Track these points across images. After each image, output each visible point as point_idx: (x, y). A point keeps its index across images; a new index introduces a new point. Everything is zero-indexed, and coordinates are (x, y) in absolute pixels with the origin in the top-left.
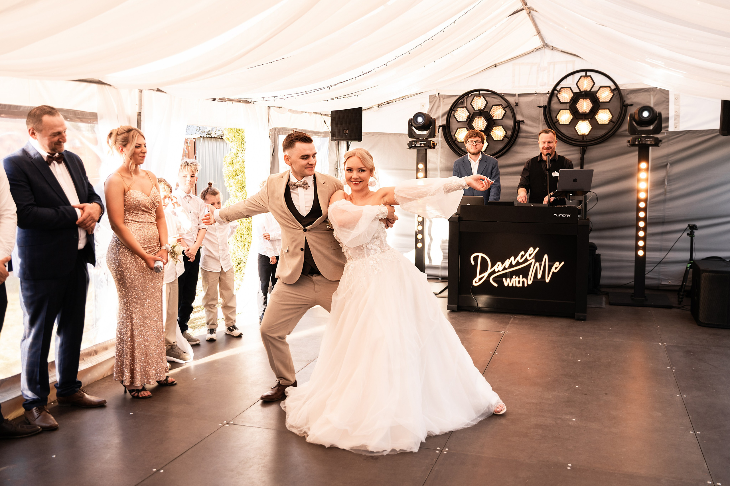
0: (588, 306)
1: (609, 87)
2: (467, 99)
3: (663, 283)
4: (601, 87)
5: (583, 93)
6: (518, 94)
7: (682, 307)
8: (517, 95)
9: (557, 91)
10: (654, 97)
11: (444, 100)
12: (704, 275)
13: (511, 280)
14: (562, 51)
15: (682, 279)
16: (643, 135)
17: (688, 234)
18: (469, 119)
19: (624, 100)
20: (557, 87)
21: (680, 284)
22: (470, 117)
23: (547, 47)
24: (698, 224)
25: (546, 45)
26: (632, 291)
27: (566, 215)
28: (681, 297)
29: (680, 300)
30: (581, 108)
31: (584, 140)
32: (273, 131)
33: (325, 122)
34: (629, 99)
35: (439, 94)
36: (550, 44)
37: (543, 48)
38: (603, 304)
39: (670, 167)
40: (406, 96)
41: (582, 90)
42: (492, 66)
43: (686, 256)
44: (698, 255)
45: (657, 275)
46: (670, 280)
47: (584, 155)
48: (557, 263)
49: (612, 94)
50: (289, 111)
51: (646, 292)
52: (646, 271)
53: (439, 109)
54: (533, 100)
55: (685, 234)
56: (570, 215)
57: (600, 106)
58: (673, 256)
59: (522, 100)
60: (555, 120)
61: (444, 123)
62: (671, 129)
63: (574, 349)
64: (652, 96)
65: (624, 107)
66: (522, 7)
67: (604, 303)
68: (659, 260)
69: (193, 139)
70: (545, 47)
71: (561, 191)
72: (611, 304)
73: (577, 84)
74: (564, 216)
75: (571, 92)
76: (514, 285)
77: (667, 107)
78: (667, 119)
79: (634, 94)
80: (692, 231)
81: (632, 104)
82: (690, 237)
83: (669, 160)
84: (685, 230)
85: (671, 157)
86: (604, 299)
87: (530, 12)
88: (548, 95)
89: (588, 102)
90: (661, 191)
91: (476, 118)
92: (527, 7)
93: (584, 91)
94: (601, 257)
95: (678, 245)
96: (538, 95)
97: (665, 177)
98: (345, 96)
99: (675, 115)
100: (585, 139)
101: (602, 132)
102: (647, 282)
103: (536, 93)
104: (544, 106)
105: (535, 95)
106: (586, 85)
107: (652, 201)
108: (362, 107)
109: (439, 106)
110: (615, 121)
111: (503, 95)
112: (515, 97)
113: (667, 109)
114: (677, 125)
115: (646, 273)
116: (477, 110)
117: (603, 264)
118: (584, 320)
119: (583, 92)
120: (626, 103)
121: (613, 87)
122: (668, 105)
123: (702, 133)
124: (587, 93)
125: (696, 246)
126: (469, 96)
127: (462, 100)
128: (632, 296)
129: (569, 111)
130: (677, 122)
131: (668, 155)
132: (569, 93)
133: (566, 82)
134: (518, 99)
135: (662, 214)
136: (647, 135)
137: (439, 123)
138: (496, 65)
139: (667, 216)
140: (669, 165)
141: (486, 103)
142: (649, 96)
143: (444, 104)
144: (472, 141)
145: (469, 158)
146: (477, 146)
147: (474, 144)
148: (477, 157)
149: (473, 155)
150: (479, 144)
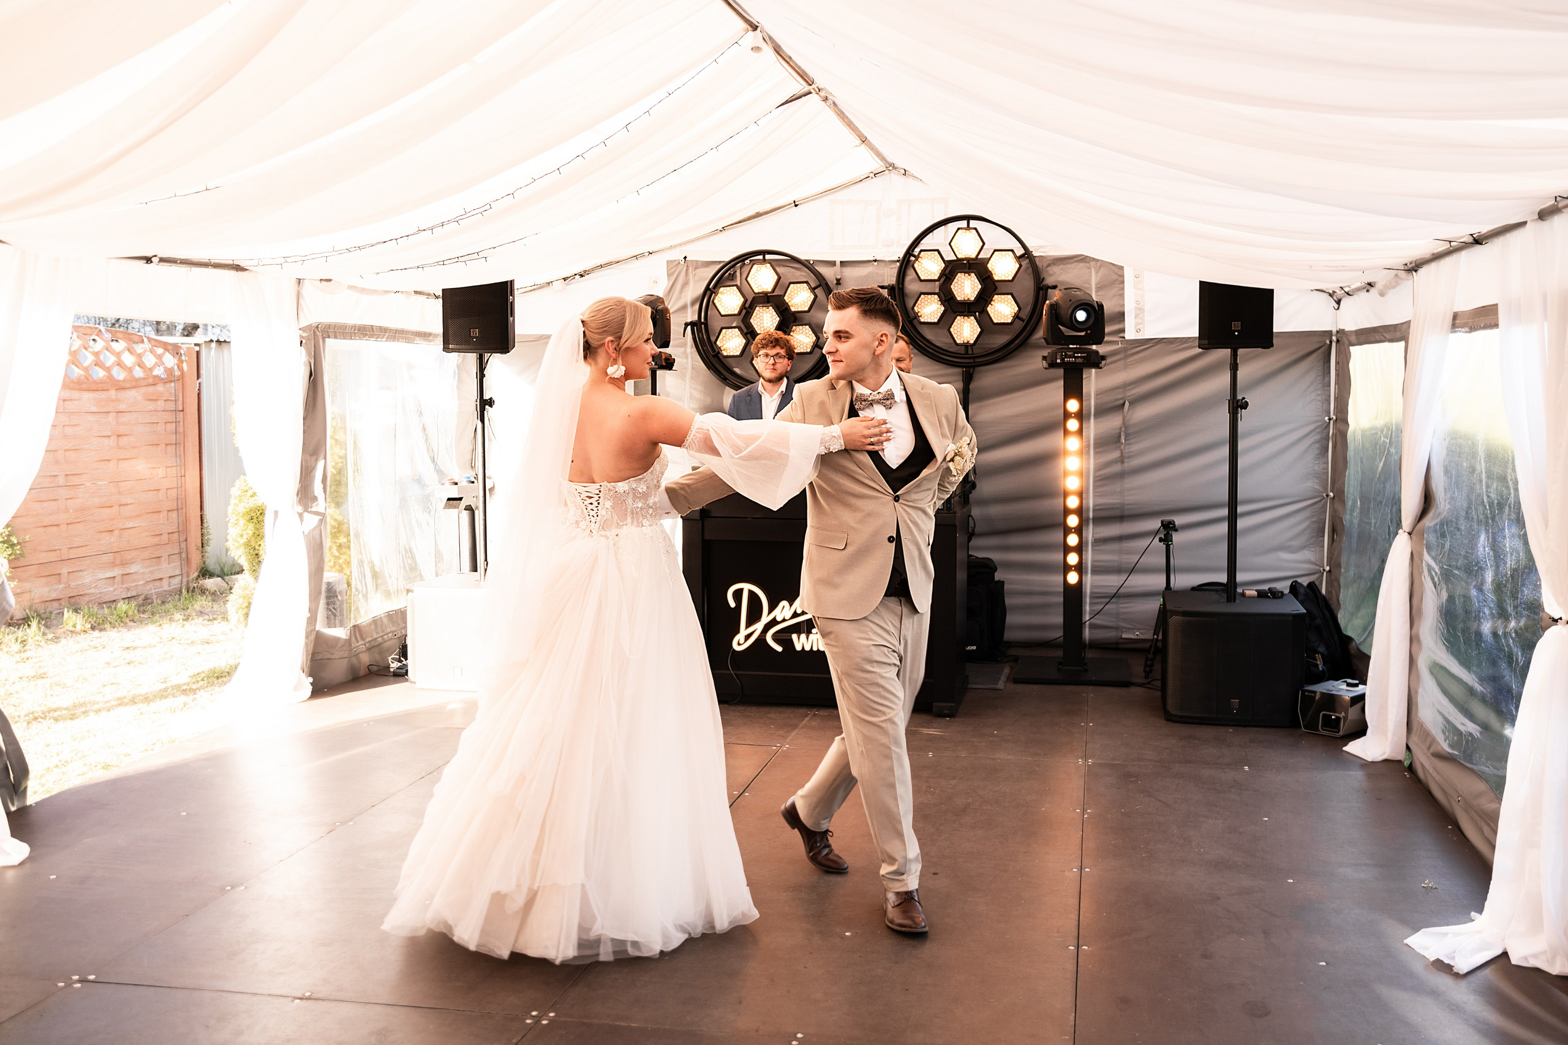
0: (969, 686)
1: (1012, 251)
2: (742, 270)
3: (1124, 636)
4: (995, 250)
5: (965, 262)
6: (841, 262)
7: (1149, 683)
8: (838, 264)
9: (914, 256)
10: (1097, 272)
11: (697, 271)
12: (1173, 620)
13: (807, 638)
15: (1154, 627)
16: (1071, 346)
18: (744, 311)
19: (1042, 278)
20: (916, 250)
21: (1152, 638)
22: (747, 305)
23: (894, 170)
24: (1179, 520)
25: (891, 166)
26: (1059, 652)
29: (1148, 669)
30: (959, 290)
31: (967, 354)
32: (310, 331)
34: (1051, 275)
35: (685, 258)
36: (897, 164)
37: (887, 172)
38: (1001, 682)
39: (1129, 409)
41: (960, 256)
42: (789, 204)
43: (1158, 581)
44: (1182, 581)
45: (1113, 619)
46: (1139, 630)
47: (969, 385)
49: (1018, 266)
50: (349, 288)
51: (1090, 654)
53: (686, 289)
54: (869, 273)
55: (1157, 539)
57: (996, 288)
58: (1137, 581)
59: (849, 273)
60: (912, 315)
61: (696, 318)
62: (1130, 335)
64: (1093, 269)
65: (1041, 289)
67: (1003, 678)
68: (1111, 591)
69: (196, 345)
70: (890, 170)
72: (1016, 681)
73: (950, 244)
75: (940, 259)
76: (815, 648)
77: (1122, 292)
78: (1121, 316)
79: (1060, 265)
80: (1168, 533)
81: (1055, 284)
82: (1165, 546)
83: (1127, 395)
84: (1157, 531)
85: (1133, 388)
86: (1007, 671)
87: (825, 97)
88: (898, 264)
89: (973, 279)
90: (1116, 454)
91: (757, 308)
92: (818, 88)
93: (965, 259)
94: (1006, 587)
95: (1147, 560)
96: (880, 263)
97: (1121, 428)
99: (1136, 308)
100: (970, 352)
101: (1001, 340)
102: (1089, 633)
103: (875, 261)
104: (889, 285)
105: (873, 264)
106: (967, 246)
107: (1100, 476)
109: (686, 284)
110: (1024, 318)
111: (812, 262)
112: (835, 267)
113: (1122, 296)
114: (1140, 327)
115: (1085, 615)
116: (759, 293)
117: (1009, 601)
119: (962, 260)
120: (1045, 283)
121: (1020, 251)
122: (1123, 289)
123: (1185, 343)
124: (971, 262)
125: (1175, 561)
126: (745, 264)
127: (731, 271)
128: (1060, 664)
129: (936, 296)
130: (1140, 321)
131: (1126, 386)
132: (936, 261)
133: (933, 239)
134: (841, 272)
135: (1119, 501)
136: (1078, 346)
137: (686, 317)
138: (797, 203)
139: (1128, 504)
140: (1127, 404)
141: (776, 277)
142: (1088, 270)
143: (696, 279)
144: (767, 355)
145: (759, 389)
146: (778, 366)
147: (772, 361)
148: (776, 387)
149: (769, 384)
150: (781, 360)
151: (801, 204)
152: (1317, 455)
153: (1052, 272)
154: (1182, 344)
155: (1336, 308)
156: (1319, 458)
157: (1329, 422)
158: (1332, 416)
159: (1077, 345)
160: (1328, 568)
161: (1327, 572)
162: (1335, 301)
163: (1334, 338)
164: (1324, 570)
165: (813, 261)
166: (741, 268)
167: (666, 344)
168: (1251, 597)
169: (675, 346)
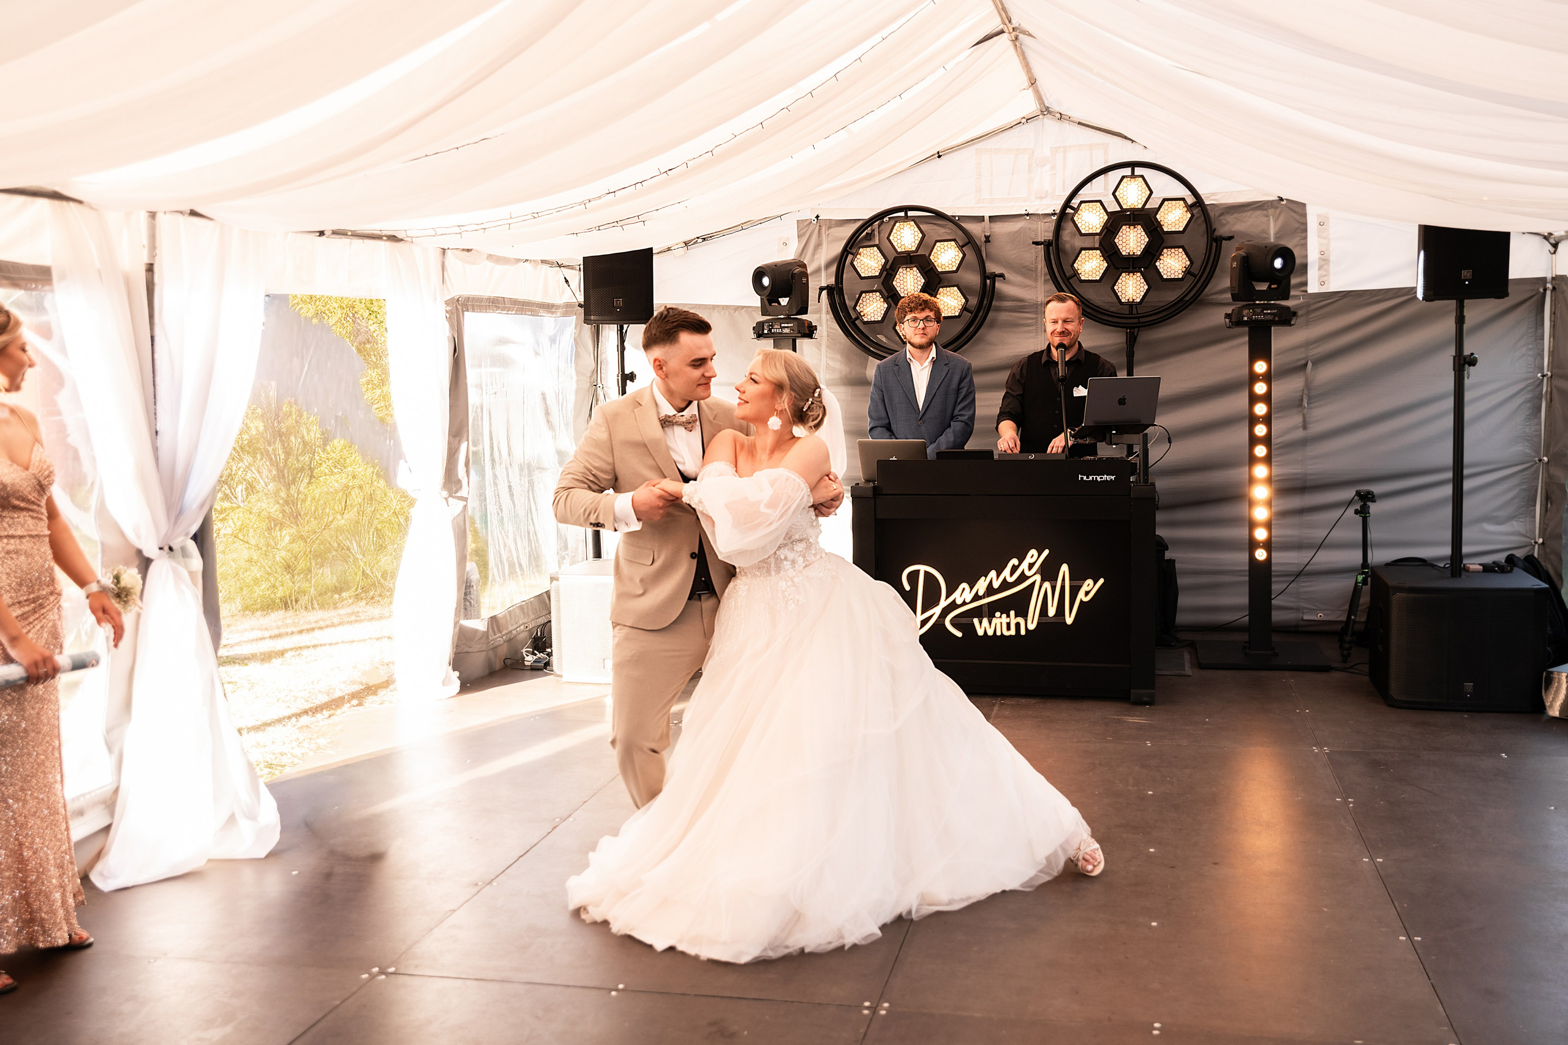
0: (1157, 672)
1: (1183, 199)
2: (881, 229)
3: (1306, 617)
4: (1164, 200)
5: (1128, 213)
6: (990, 217)
7: (1351, 667)
8: (987, 219)
9: (1072, 208)
10: (1276, 221)
11: (831, 231)
12: (1397, 598)
13: (990, 623)
14: (1079, 123)
15: (1347, 607)
16: (1257, 302)
17: (1357, 512)
18: (885, 273)
19: (1214, 227)
20: (1073, 201)
21: (1344, 618)
22: (888, 267)
23: (1049, 115)
24: (1376, 489)
25: (1046, 111)
26: (1245, 637)
27: (1105, 477)
28: (1347, 646)
29: (1345, 652)
30: (1124, 245)
31: (1132, 314)
32: (453, 304)
33: (567, 281)
34: (1224, 225)
35: (817, 217)
36: (1055, 108)
37: (1041, 117)
38: (1186, 668)
39: (1312, 370)
40: (749, 221)
41: (1124, 207)
42: (934, 155)
43: (1355, 557)
44: (1379, 556)
45: (1294, 600)
46: (1322, 610)
47: (1133, 345)
48: (1090, 582)
49: (1189, 215)
50: (487, 257)
51: (1276, 638)
52: (1273, 592)
53: (819, 251)
54: (1021, 228)
55: (1351, 511)
56: (1113, 478)
57: (1164, 241)
58: (1327, 558)
59: (999, 228)
60: (1070, 272)
61: (831, 281)
62: (1313, 288)
63: (1137, 768)
64: (1271, 217)
65: (1215, 242)
66: (1002, 26)
67: (1187, 665)
68: (1296, 569)
70: (1044, 115)
71: (1092, 425)
72: (1201, 667)
73: (1114, 194)
74: (1101, 478)
75: (1103, 211)
76: (998, 633)
77: (1303, 242)
78: (1305, 267)
79: (1233, 213)
80: (1365, 504)
81: (1229, 235)
82: (1361, 518)
83: (1312, 354)
84: (1350, 503)
85: (1316, 347)
86: (1187, 657)
87: (1017, 38)
88: (1055, 218)
89: (1139, 231)
90: (1297, 419)
91: (901, 270)
92: (1013, 26)
93: (1130, 209)
95: (1337, 535)
96: (1032, 217)
97: (1303, 390)
98: (615, 224)
99: (1320, 258)
100: (1135, 312)
101: (1172, 296)
102: (1277, 616)
103: (1028, 215)
104: (1045, 241)
105: (1025, 219)
106: (1133, 196)
108: (652, 248)
109: (818, 245)
110: (1196, 272)
111: (957, 218)
112: (983, 223)
113: (1304, 246)
114: (1324, 279)
115: (1273, 597)
116: (902, 253)
117: (1181, 581)
118: (1150, 703)
119: (1127, 210)
120: (1217, 234)
122: (1306, 238)
123: (1375, 295)
124: (1136, 213)
125: (1373, 535)
126: (883, 221)
127: (869, 230)
128: (1245, 648)
129: (1098, 252)
130: (1325, 273)
131: (1308, 344)
132: (1098, 213)
133: (1091, 189)
134: (990, 228)
135: (1300, 471)
136: (1266, 302)
137: (820, 281)
138: (940, 154)
139: (1311, 474)
140: (1310, 364)
141: (920, 235)
142: (1267, 219)
143: (830, 239)
144: (915, 319)
145: (908, 357)
146: (928, 330)
147: (921, 325)
148: (926, 355)
149: (918, 350)
150: (931, 324)
151: (944, 155)
152: (1528, 415)
153: (1225, 222)
154: (1373, 297)
155: (1552, 252)
156: (1530, 419)
157: (1543, 379)
158: (1546, 372)
159: (1264, 301)
160: (1541, 541)
161: (1539, 545)
162: (1551, 244)
163: (1549, 286)
164: (1536, 543)
165: (958, 216)
166: (879, 226)
167: (804, 310)
168: (1475, 572)
169: (812, 313)
